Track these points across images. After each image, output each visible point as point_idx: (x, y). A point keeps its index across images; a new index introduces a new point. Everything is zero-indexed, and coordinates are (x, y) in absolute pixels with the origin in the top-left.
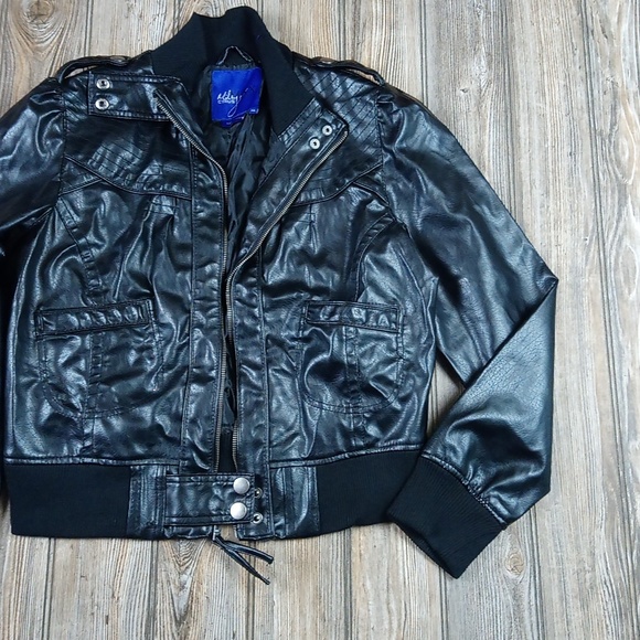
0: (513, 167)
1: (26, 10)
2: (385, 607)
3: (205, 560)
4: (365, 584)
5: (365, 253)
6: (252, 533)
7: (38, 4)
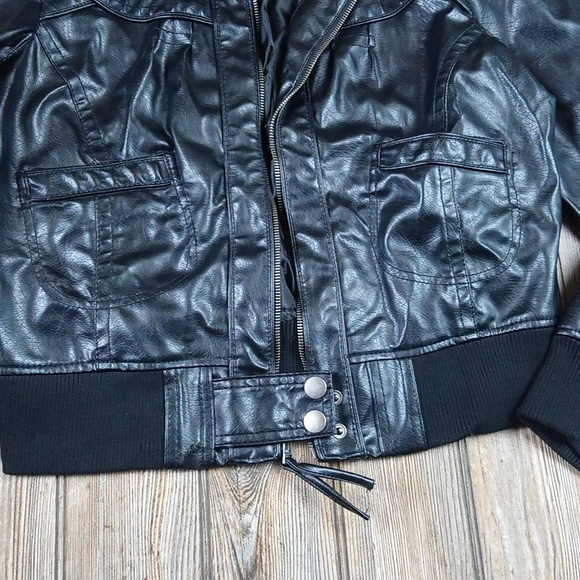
2: (525, 541)
3: (273, 493)
4: (494, 513)
5: (454, 71)
6: (336, 451)
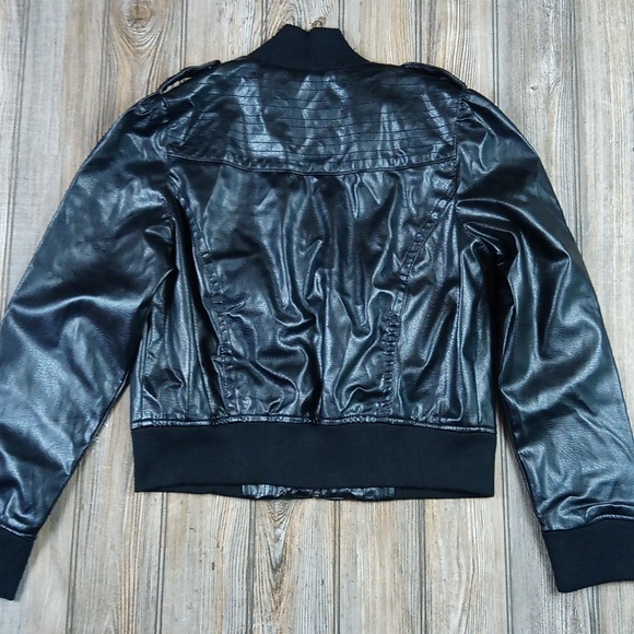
0: (578, 161)
1: (126, 14)
7: (137, 8)
